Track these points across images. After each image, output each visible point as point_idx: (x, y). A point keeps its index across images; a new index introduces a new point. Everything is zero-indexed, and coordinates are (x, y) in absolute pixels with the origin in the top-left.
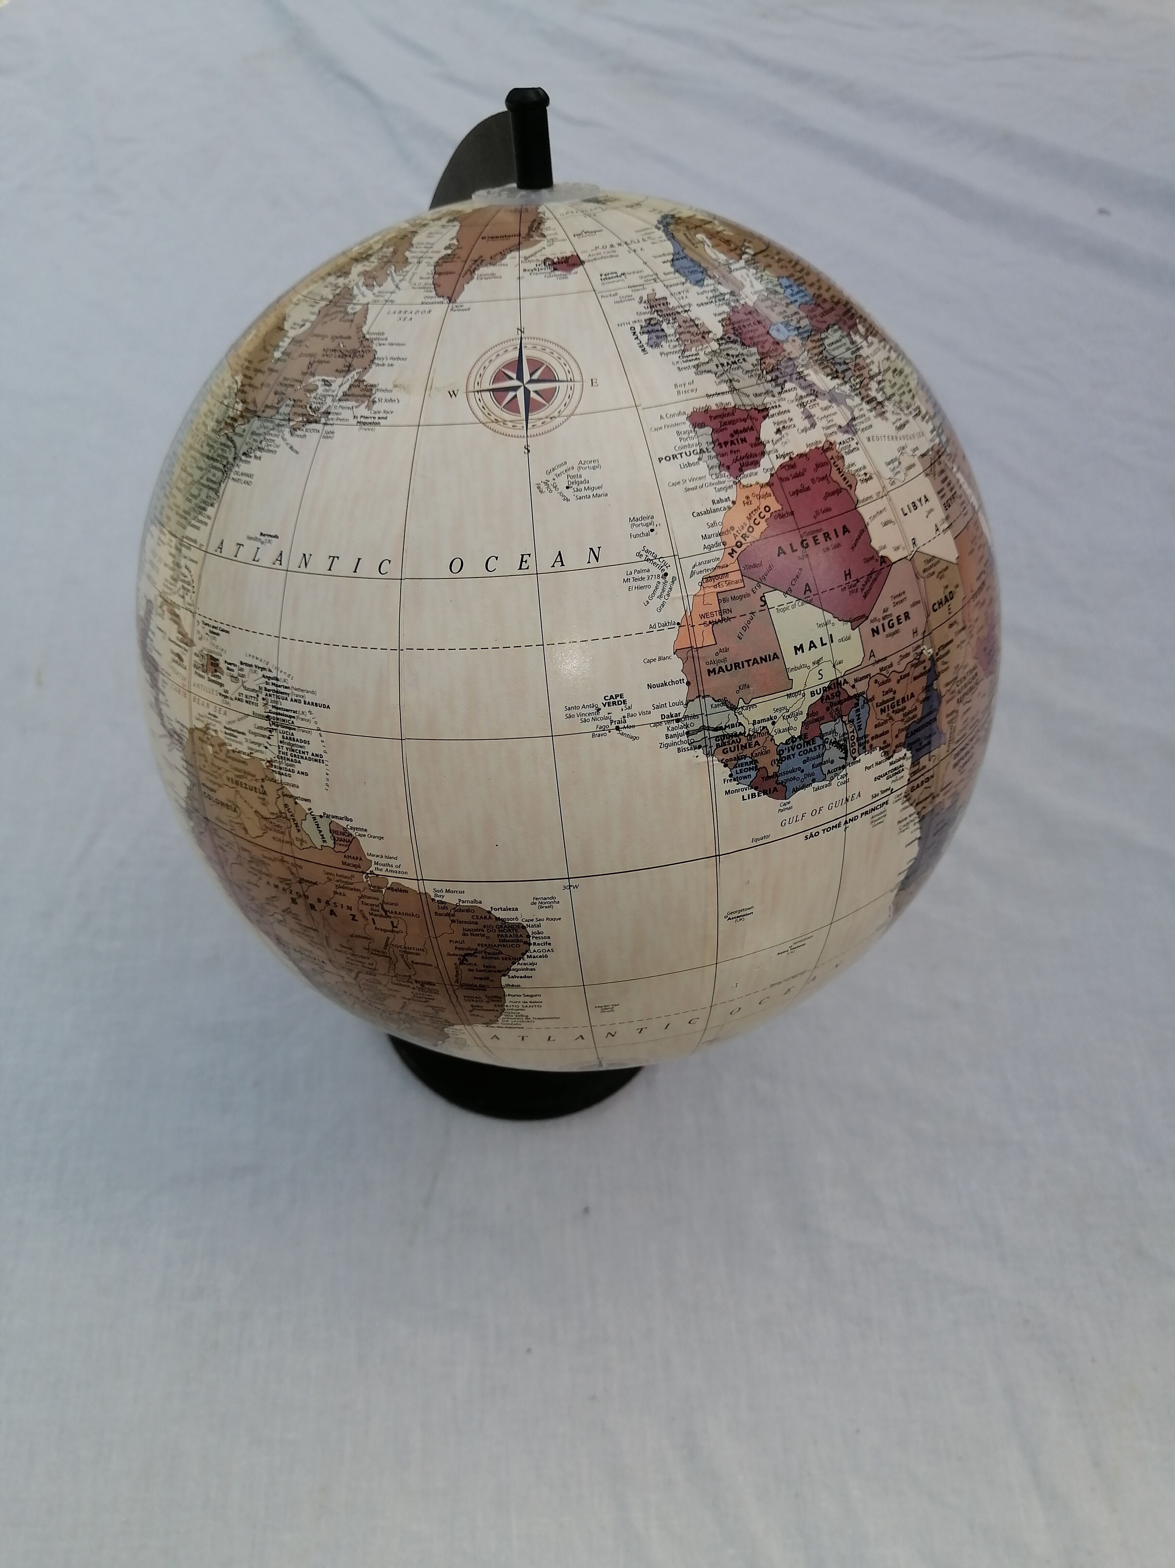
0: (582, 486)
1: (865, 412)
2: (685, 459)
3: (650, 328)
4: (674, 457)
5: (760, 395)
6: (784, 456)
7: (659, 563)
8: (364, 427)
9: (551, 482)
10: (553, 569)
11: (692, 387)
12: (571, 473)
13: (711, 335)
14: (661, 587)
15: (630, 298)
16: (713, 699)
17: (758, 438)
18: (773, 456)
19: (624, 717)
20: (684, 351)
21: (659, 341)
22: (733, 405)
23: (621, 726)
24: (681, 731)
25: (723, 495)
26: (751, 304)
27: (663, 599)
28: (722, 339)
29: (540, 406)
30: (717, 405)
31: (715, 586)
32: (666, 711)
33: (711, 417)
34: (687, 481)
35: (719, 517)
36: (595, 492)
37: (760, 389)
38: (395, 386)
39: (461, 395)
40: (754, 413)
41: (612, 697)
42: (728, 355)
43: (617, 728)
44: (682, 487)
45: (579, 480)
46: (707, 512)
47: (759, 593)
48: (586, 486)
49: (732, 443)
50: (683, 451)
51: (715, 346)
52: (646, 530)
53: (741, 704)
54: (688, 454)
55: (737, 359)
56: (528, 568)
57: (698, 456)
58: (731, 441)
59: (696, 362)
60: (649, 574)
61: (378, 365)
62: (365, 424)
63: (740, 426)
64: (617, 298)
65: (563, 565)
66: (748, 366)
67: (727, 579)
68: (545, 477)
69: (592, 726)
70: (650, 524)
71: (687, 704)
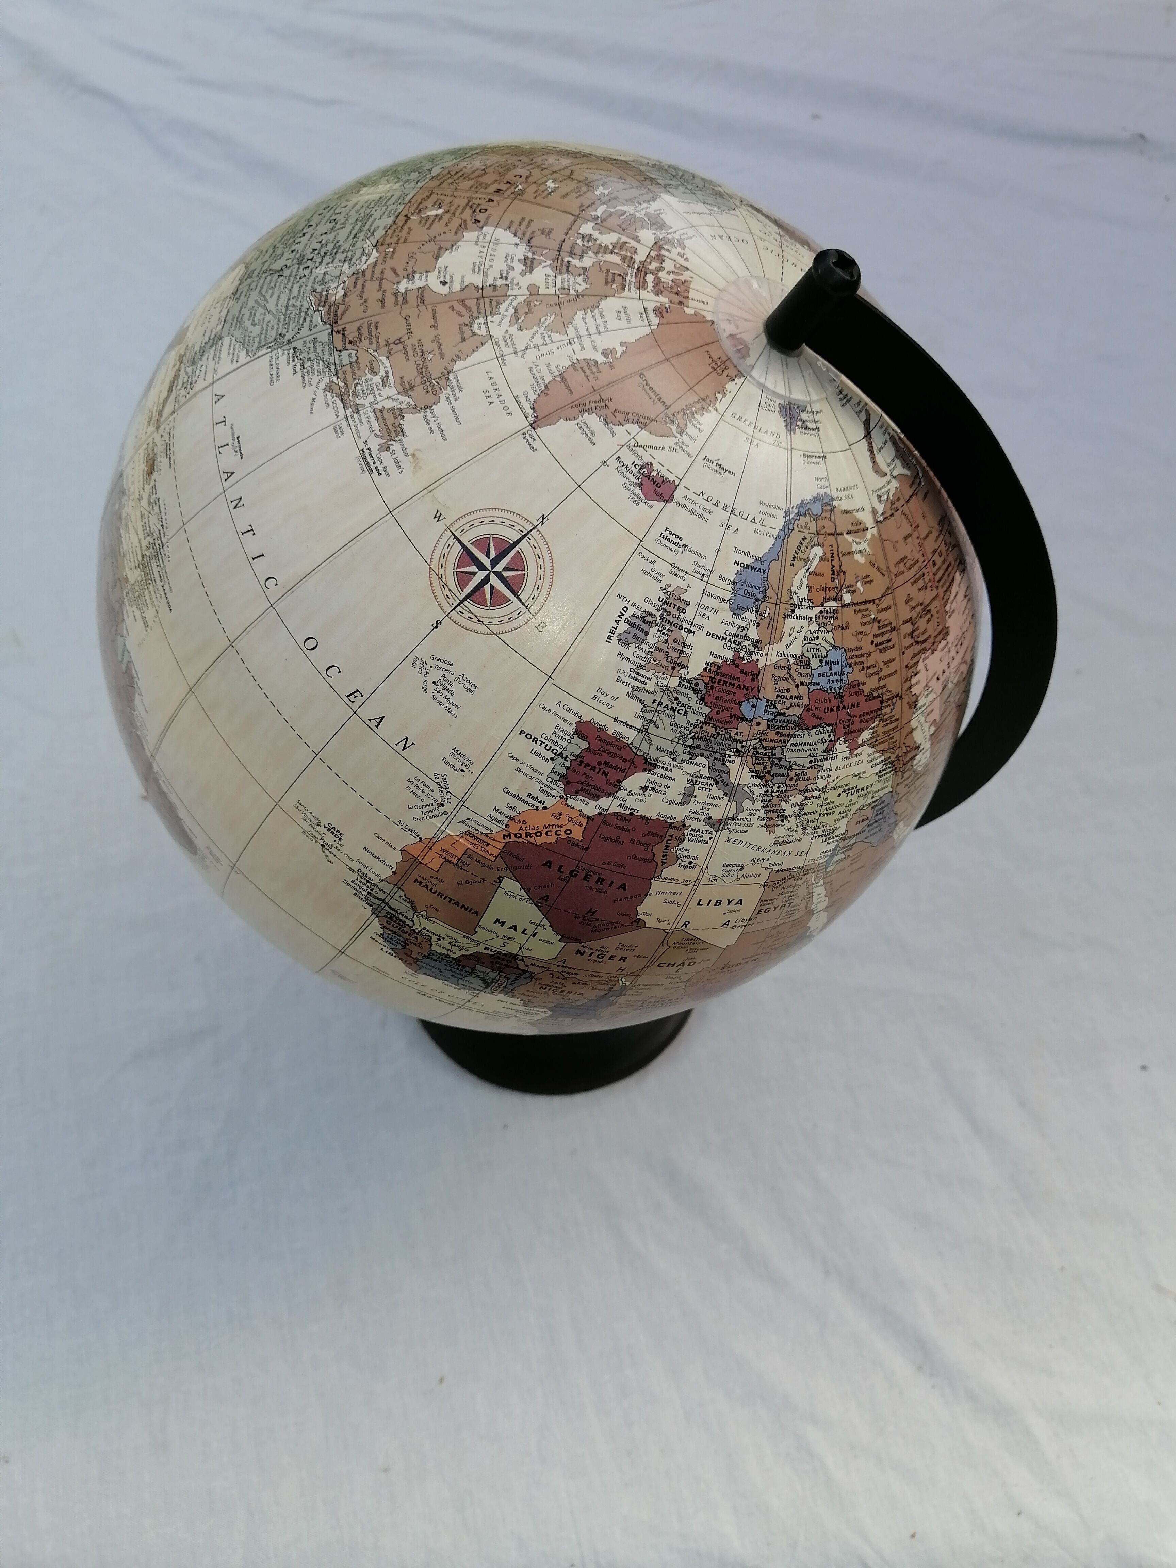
0: (445, 693)
1: (754, 819)
2: (541, 749)
3: (639, 622)
4: (535, 740)
5: (663, 751)
6: (626, 808)
7: (445, 794)
8: (362, 460)
9: (427, 667)
10: (368, 722)
11: (612, 702)
12: (448, 676)
13: (682, 671)
14: (431, 808)
15: (658, 577)
16: (405, 895)
17: (620, 781)
18: (617, 802)
19: (333, 845)
20: (641, 667)
21: (631, 640)
22: (629, 742)
23: (326, 846)
24: (365, 888)
25: (542, 797)
26: (760, 664)
27: (424, 816)
28: (689, 681)
29: (482, 603)
30: (615, 732)
31: (471, 843)
32: (364, 870)
33: (598, 737)
34: (526, 765)
35: (523, 807)
36: (449, 706)
37: (669, 747)
38: (413, 455)
39: (441, 526)
40: (639, 762)
41: (334, 828)
42: (676, 699)
43: (323, 846)
44: (518, 764)
45: (448, 686)
46: (516, 797)
47: (502, 873)
48: (449, 696)
49: (594, 769)
50: (546, 742)
51: (674, 682)
52: (458, 766)
53: (424, 913)
54: (548, 748)
55: (678, 708)
56: (352, 702)
57: (553, 756)
58: (594, 767)
59: (640, 685)
60: (431, 793)
61: (425, 417)
62: (365, 458)
63: (614, 762)
64: (648, 567)
65: (377, 726)
66: (681, 720)
67: (485, 847)
68: (426, 658)
69: (308, 828)
70: (466, 766)
71: (383, 881)
